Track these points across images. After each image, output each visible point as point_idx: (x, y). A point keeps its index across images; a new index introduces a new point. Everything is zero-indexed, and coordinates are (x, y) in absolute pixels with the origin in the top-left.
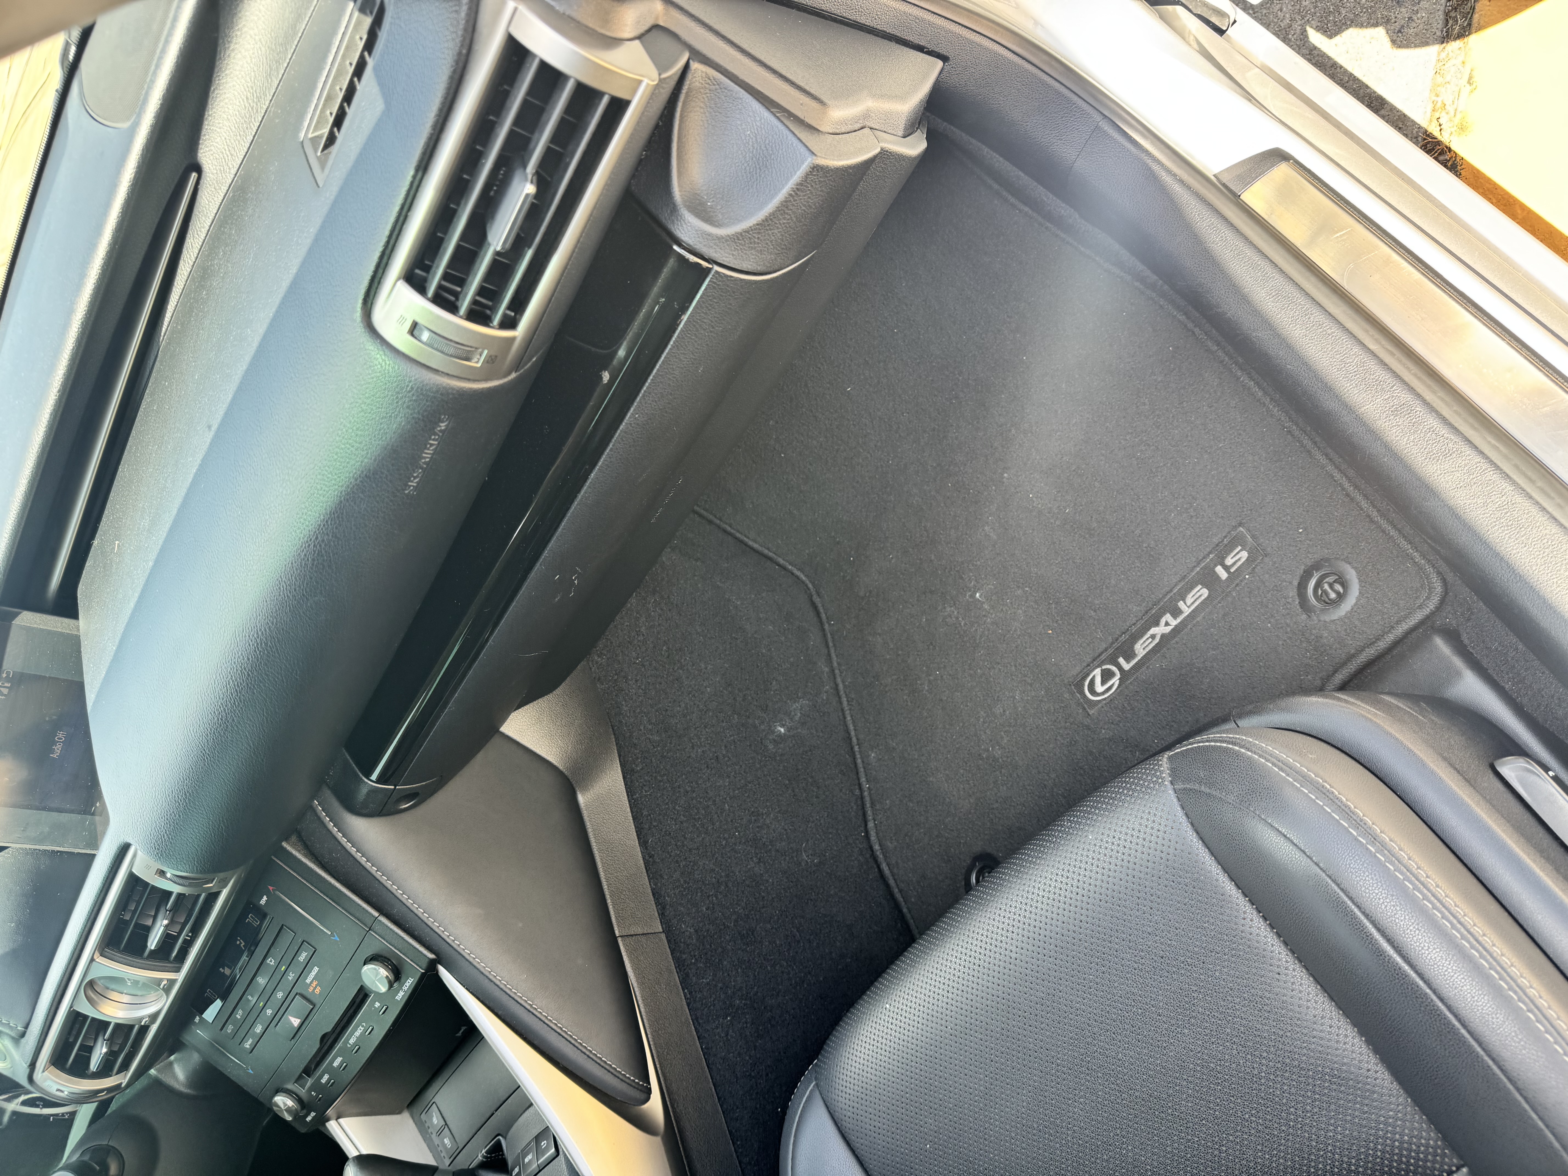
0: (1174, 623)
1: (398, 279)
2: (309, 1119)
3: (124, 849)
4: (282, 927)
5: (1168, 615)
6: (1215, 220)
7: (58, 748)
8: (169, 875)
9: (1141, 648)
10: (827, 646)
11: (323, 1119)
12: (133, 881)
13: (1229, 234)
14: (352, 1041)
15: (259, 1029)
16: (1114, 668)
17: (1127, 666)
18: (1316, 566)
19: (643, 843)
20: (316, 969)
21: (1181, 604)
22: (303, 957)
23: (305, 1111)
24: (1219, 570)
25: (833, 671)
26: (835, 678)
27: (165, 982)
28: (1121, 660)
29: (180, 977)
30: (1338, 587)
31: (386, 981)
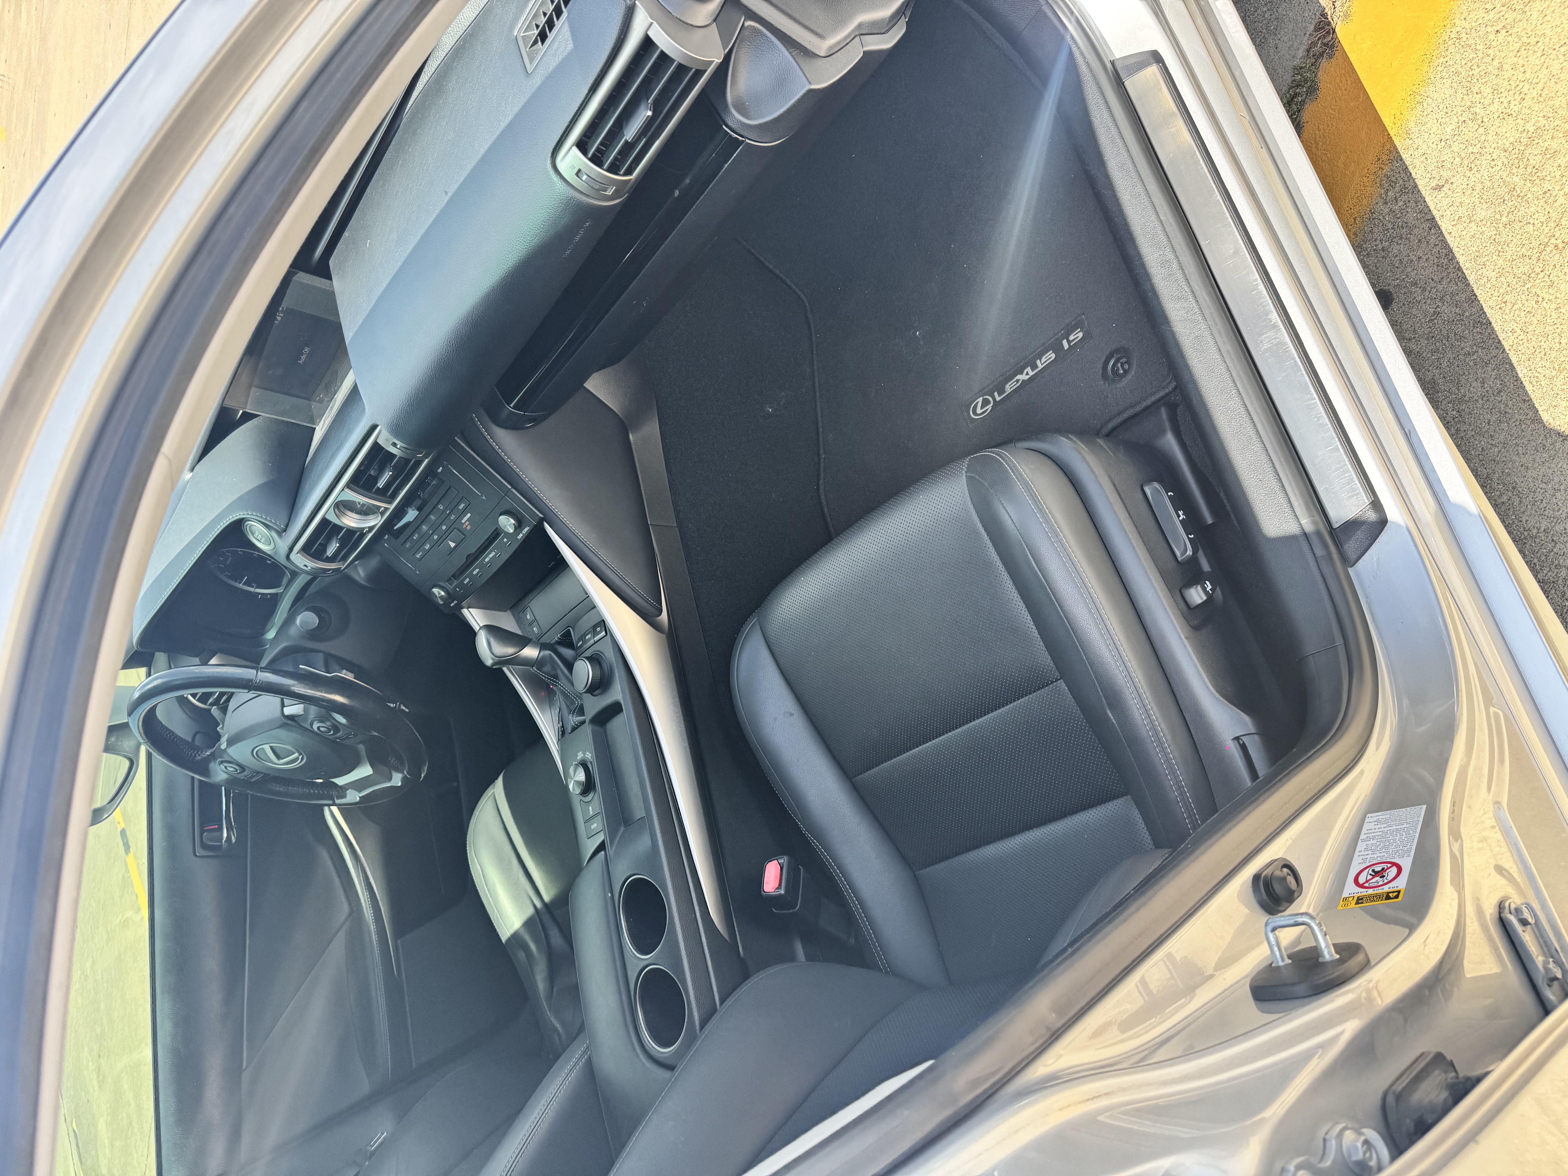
0: (1031, 373)
1: (573, 145)
2: (452, 605)
3: (374, 427)
4: (450, 487)
5: (1029, 368)
6: (1101, 101)
7: (303, 357)
8: (398, 446)
9: (1009, 388)
10: (812, 353)
11: (459, 607)
12: (376, 446)
13: (1106, 114)
14: (487, 560)
15: (427, 547)
16: (990, 399)
17: (998, 399)
18: (1117, 351)
19: (669, 471)
20: (469, 515)
21: (1038, 362)
22: (461, 506)
23: (450, 601)
24: (1065, 342)
25: (813, 372)
26: (814, 378)
27: (383, 509)
28: (996, 394)
29: (392, 507)
30: (1126, 367)
31: (513, 526)
